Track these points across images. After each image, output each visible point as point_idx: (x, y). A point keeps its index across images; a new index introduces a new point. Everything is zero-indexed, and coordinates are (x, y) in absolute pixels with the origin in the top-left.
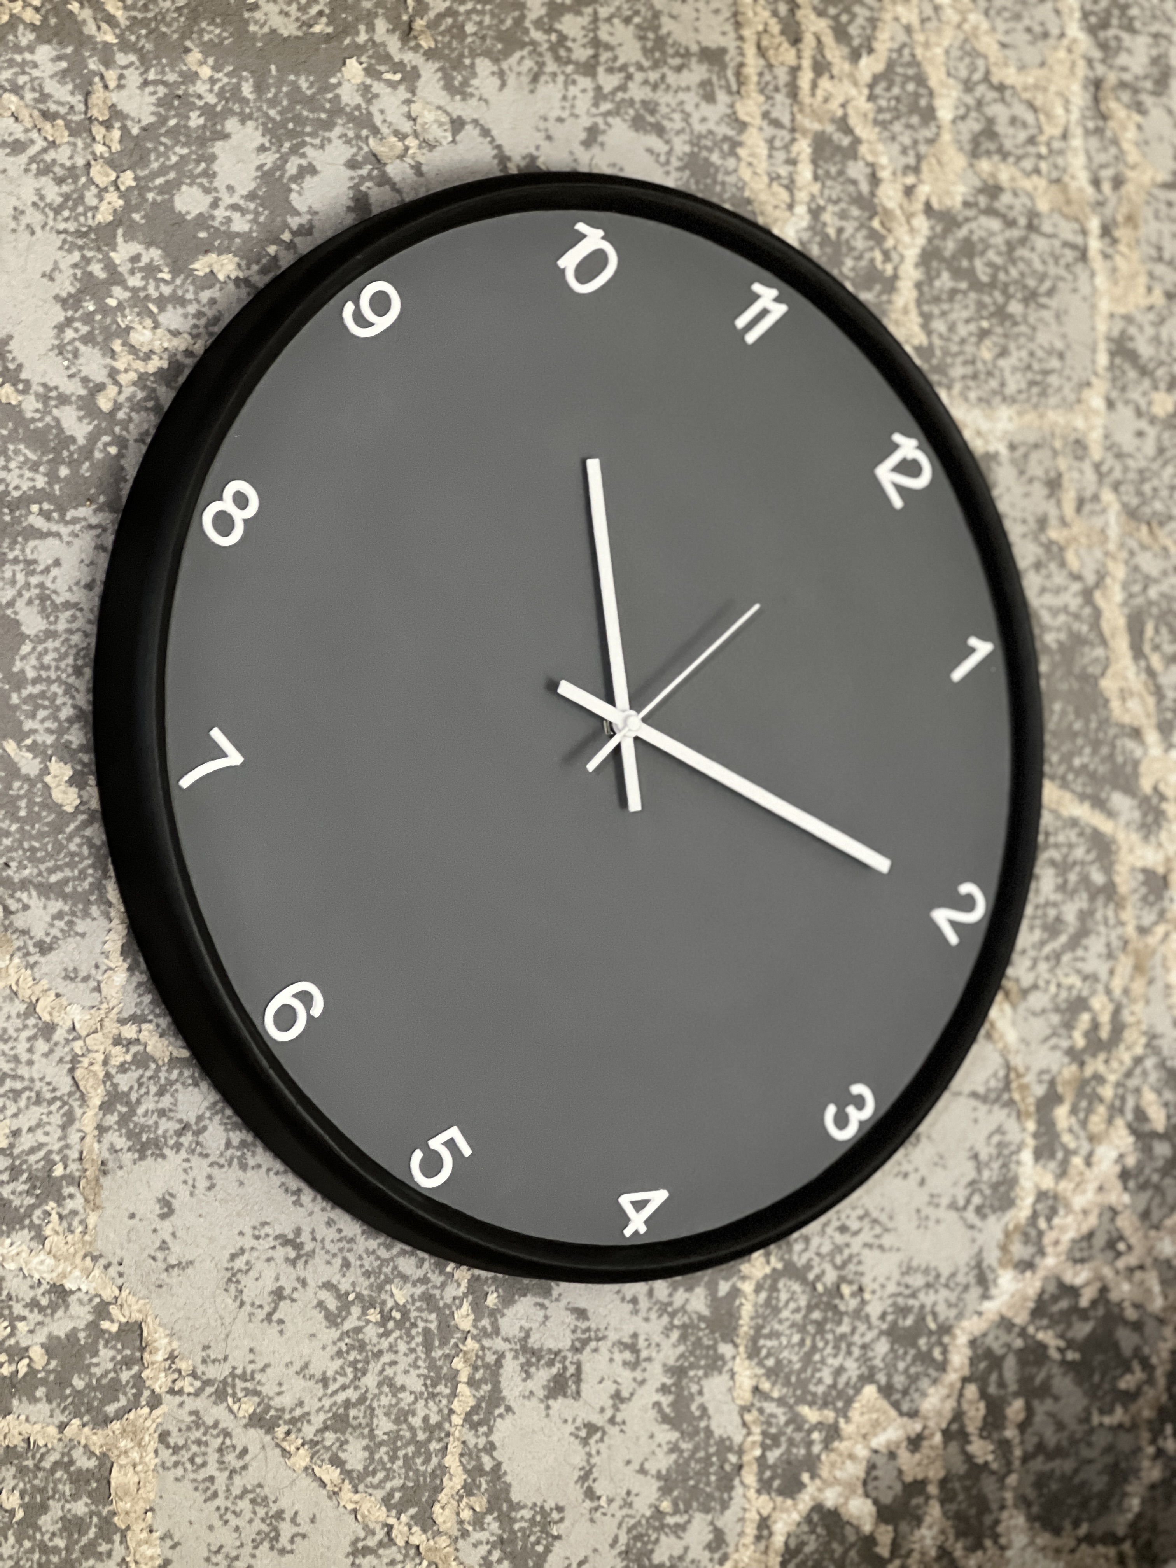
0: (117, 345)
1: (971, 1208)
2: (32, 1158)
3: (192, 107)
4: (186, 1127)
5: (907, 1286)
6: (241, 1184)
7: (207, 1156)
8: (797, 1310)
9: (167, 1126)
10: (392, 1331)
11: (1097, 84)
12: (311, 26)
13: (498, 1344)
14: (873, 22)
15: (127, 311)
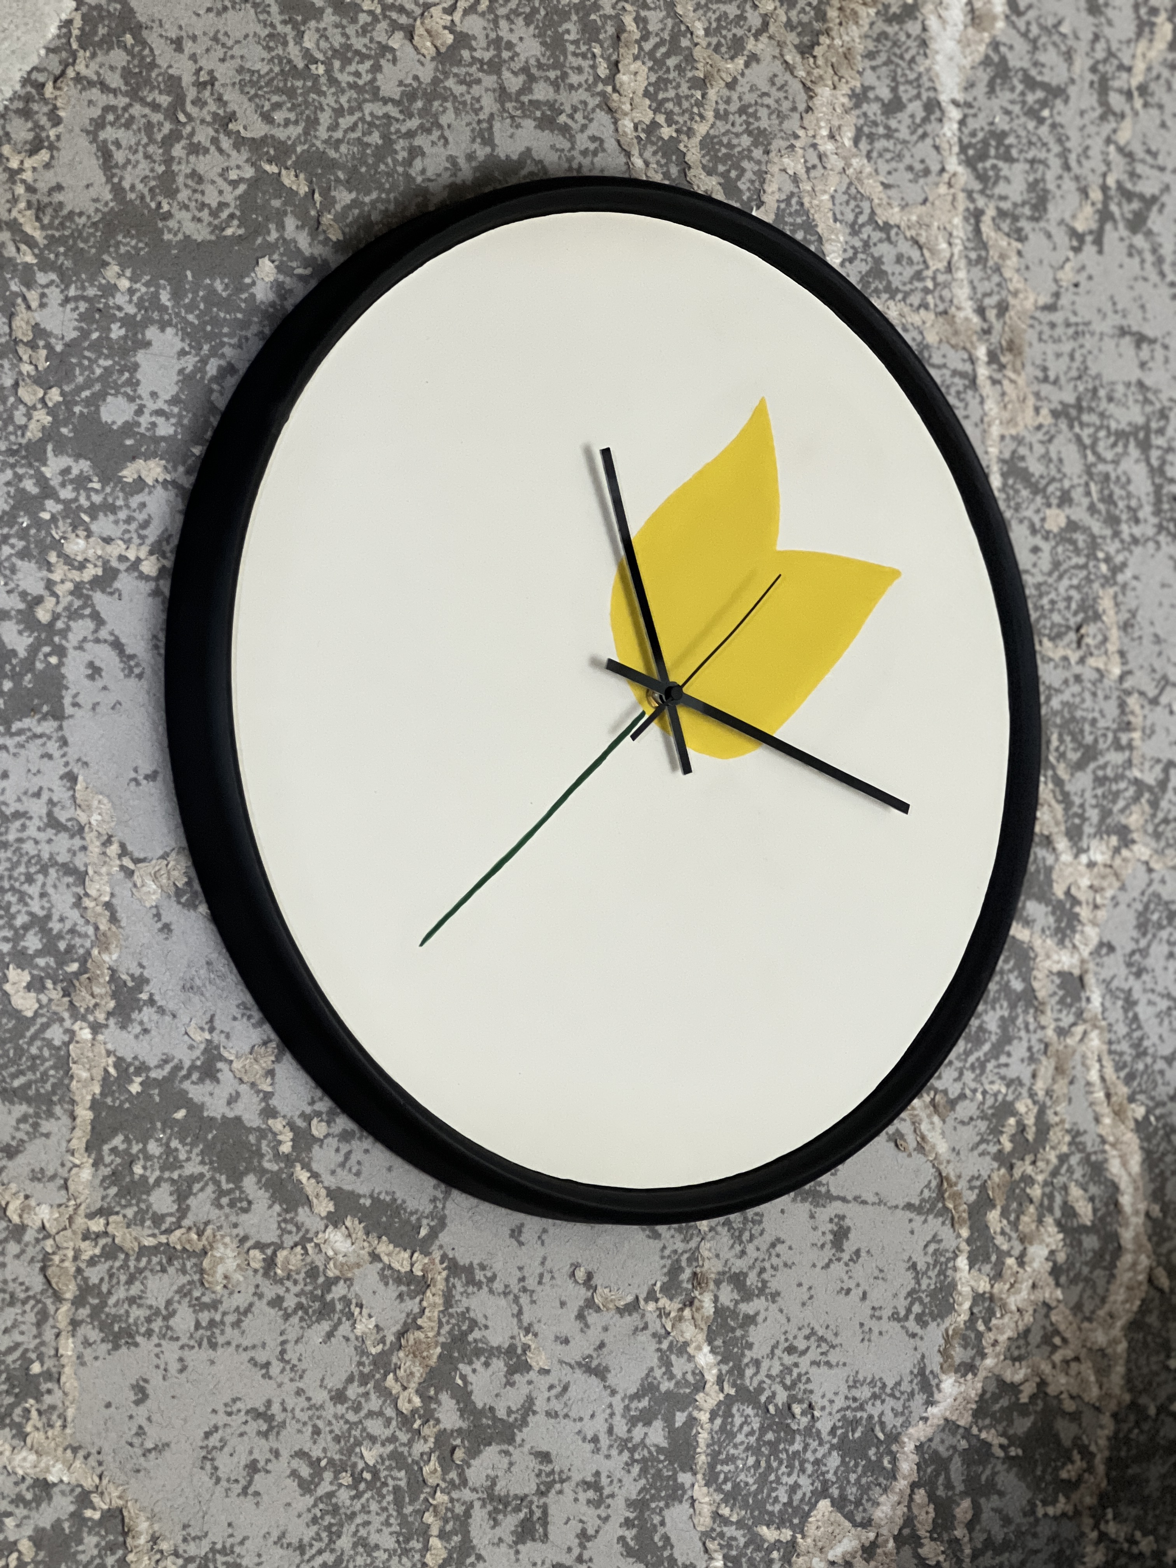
0: (53, 557)
1: (912, 1317)
2: (9, 1359)
3: (113, 319)
4: (157, 1312)
5: (855, 1399)
6: (212, 1362)
7: (178, 1339)
8: (751, 1433)
9: (137, 1313)
10: (364, 1492)
11: (977, 215)
12: (223, 230)
13: (466, 1495)
14: (762, 176)
15: (60, 523)
